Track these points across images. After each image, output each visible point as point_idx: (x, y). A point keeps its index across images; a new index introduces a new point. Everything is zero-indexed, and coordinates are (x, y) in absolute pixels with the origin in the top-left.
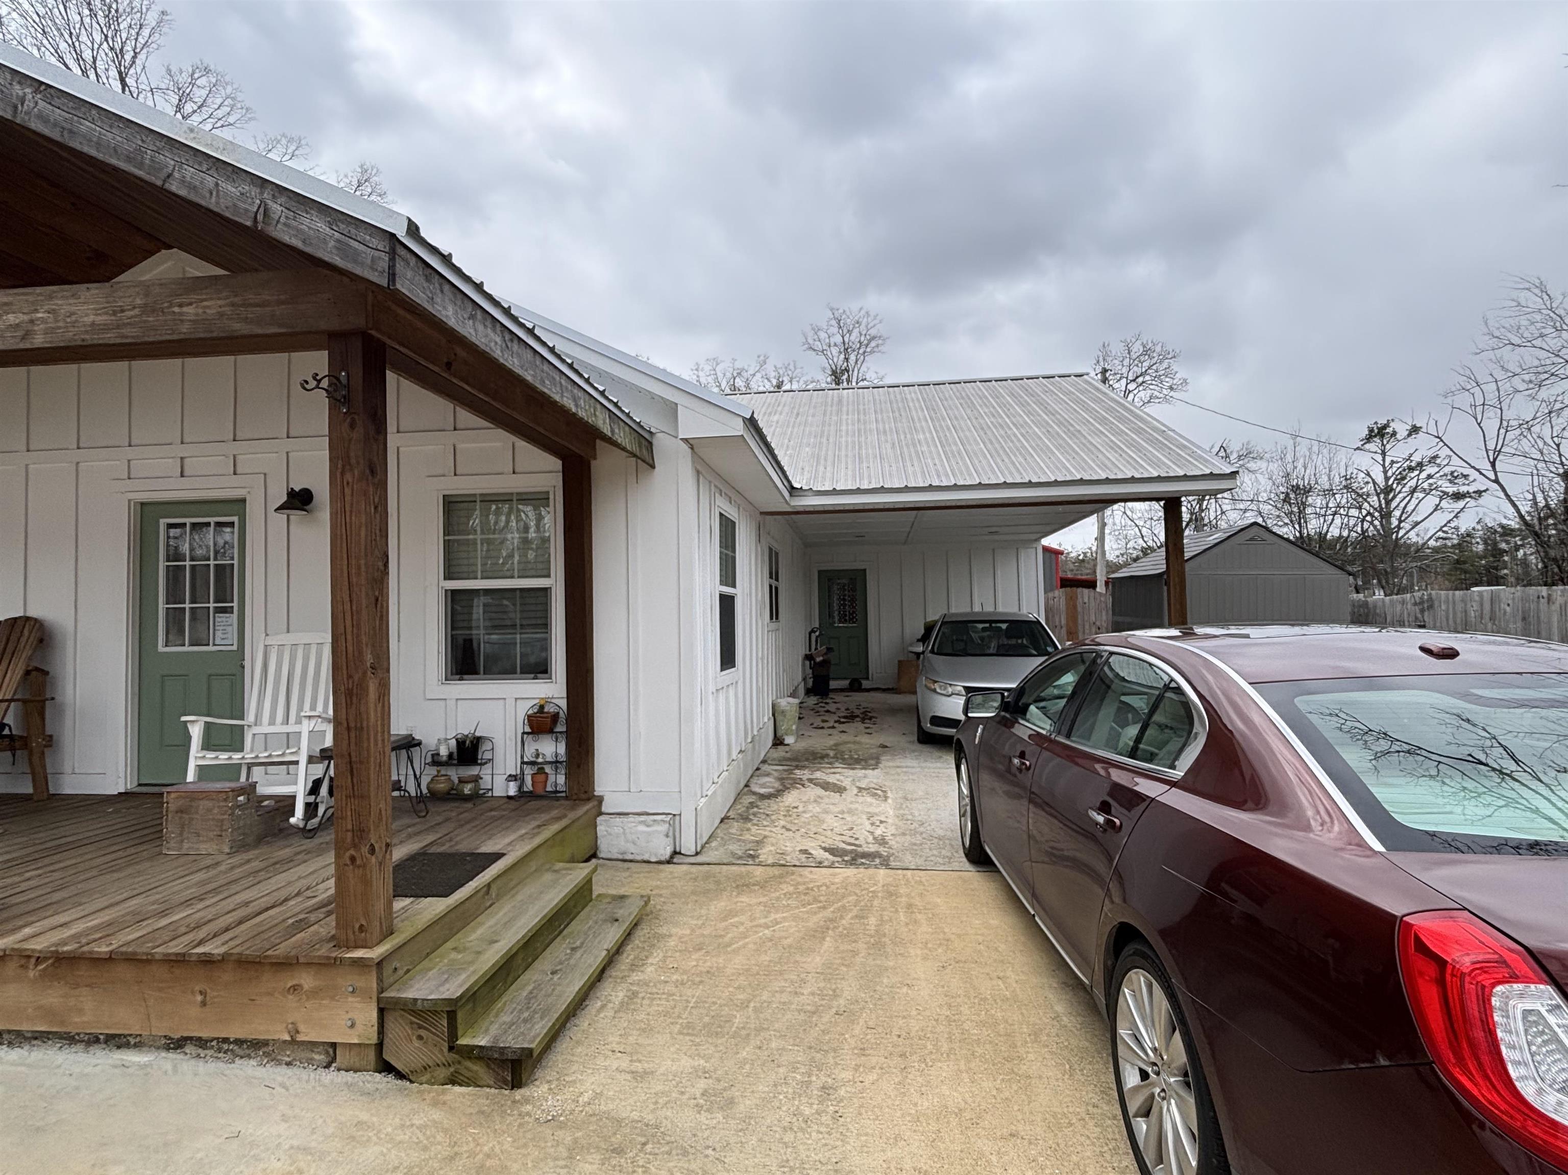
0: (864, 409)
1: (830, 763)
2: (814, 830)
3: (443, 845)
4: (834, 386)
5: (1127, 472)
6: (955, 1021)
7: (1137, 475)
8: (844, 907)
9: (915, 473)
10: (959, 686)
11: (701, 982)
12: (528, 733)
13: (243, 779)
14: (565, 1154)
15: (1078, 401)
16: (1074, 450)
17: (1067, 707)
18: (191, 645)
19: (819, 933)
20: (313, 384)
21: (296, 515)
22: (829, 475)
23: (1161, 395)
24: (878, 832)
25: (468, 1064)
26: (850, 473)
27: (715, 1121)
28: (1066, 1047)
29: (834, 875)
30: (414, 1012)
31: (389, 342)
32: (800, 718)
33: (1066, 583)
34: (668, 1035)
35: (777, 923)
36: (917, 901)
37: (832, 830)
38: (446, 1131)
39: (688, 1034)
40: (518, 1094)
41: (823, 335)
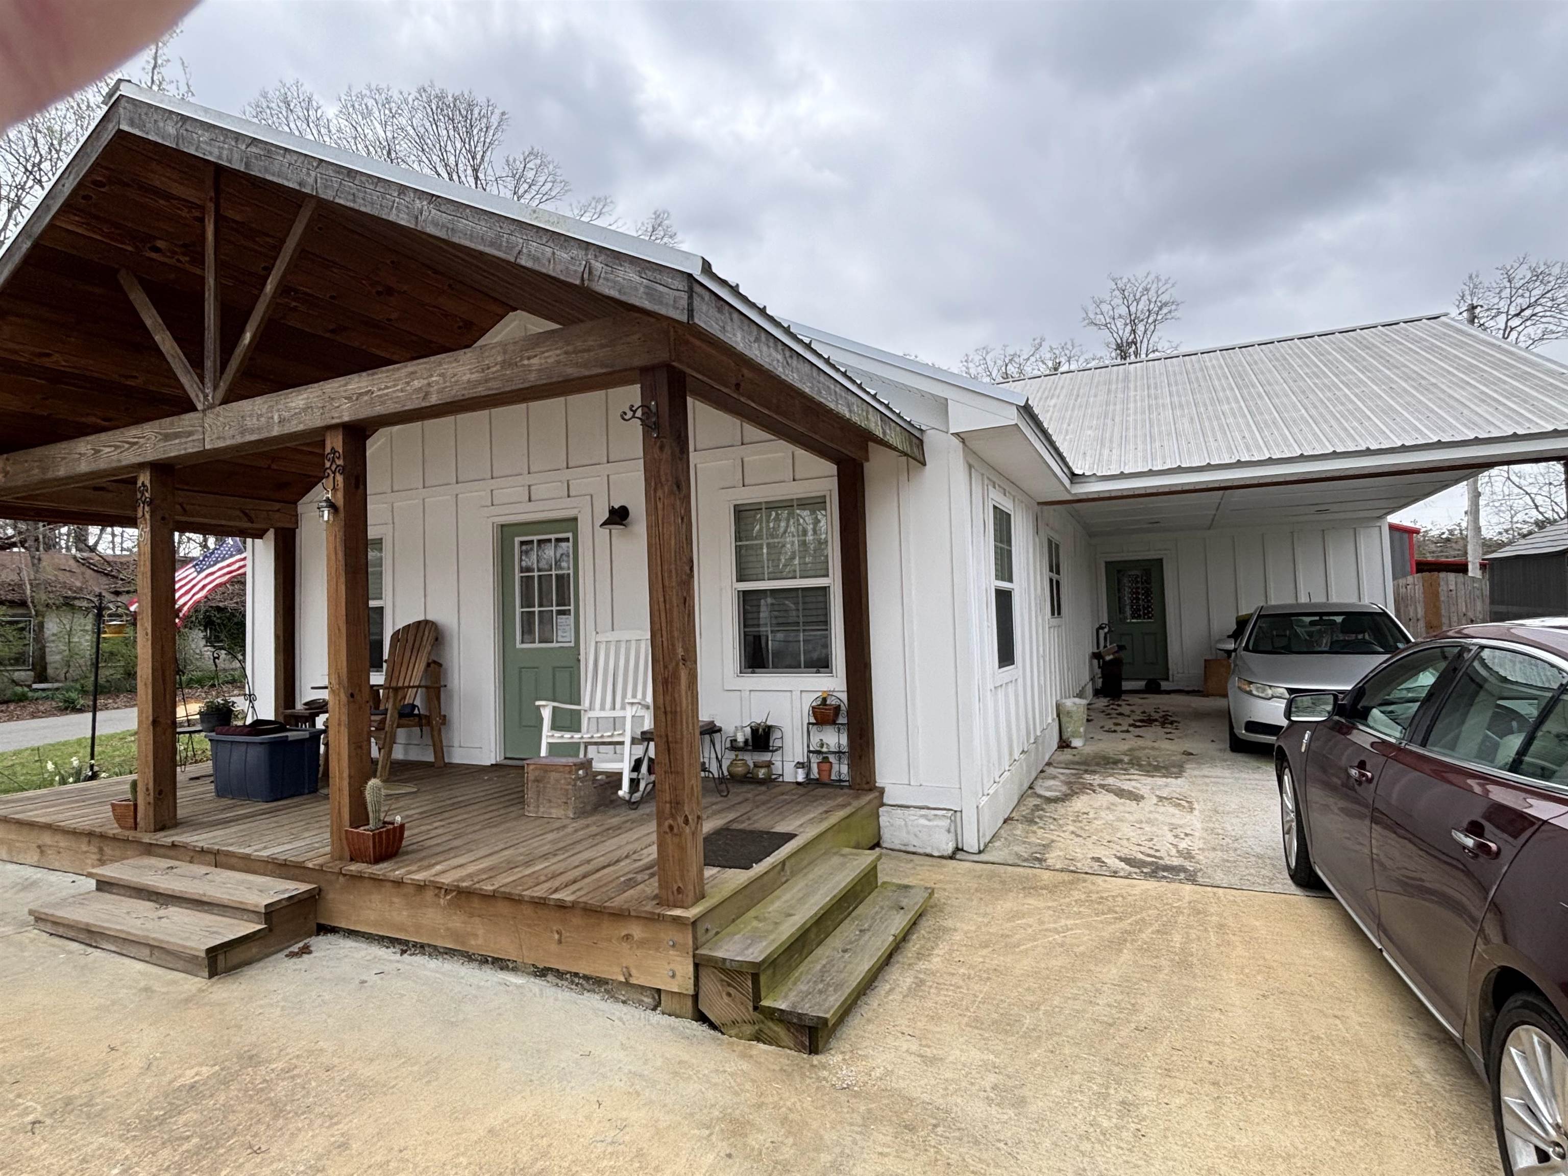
0: (1156, 384)
1: (1125, 770)
2: (1108, 838)
3: (743, 822)
4: (1119, 361)
5: (1505, 428)
6: (1279, 1056)
7: (1520, 432)
8: (1143, 920)
9: (1218, 449)
10: (1281, 688)
11: (989, 979)
12: (813, 724)
13: (582, 755)
14: (860, 1121)
15: (1432, 349)
16: (1428, 408)
17: (1421, 712)
18: (540, 642)
19: (1117, 944)
20: (630, 414)
21: (616, 529)
22: (1114, 457)
23: (1560, 329)
24: (1183, 845)
25: (771, 1024)
26: (1140, 454)
27: (1006, 1117)
28: (1431, 1109)
29: (1134, 886)
30: (723, 970)
31: (689, 371)
32: (1088, 720)
33: (1423, 567)
34: (956, 1027)
35: (1068, 930)
36: (1230, 922)
37: (1128, 839)
38: (753, 1081)
39: (977, 1028)
40: (816, 1059)
41: (1105, 308)
